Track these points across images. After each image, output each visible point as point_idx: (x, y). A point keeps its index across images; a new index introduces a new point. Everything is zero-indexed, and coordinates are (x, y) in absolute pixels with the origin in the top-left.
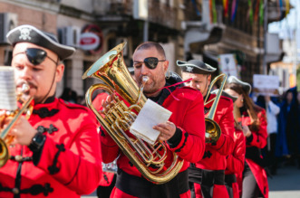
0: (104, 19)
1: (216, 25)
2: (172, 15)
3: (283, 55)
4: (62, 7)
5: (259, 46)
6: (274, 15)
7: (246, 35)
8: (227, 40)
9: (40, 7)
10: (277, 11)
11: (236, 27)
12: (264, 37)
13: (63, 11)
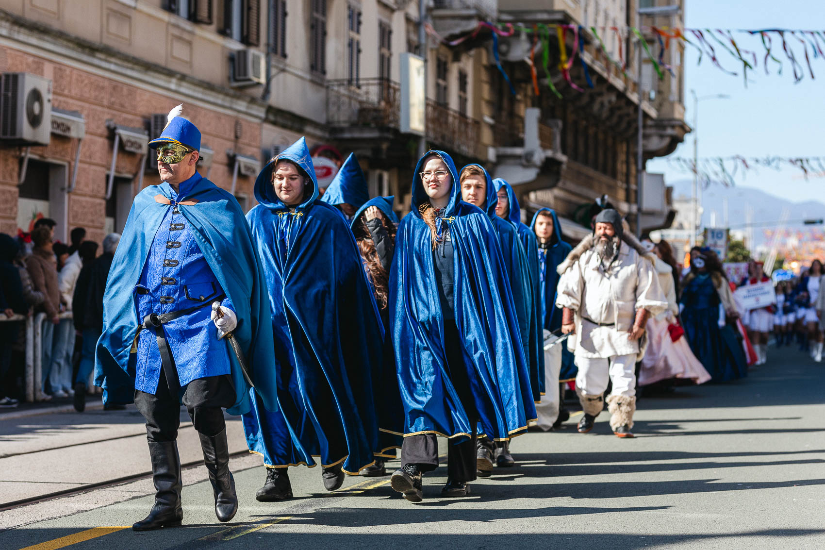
0: (347, 135)
1: (549, 153)
2: (471, 133)
3: (672, 215)
4: (270, 109)
5: (628, 200)
6: (655, 143)
7: (605, 179)
8: (571, 186)
9: (231, 108)
10: (662, 137)
11: (586, 162)
12: (638, 183)
13: (272, 117)
